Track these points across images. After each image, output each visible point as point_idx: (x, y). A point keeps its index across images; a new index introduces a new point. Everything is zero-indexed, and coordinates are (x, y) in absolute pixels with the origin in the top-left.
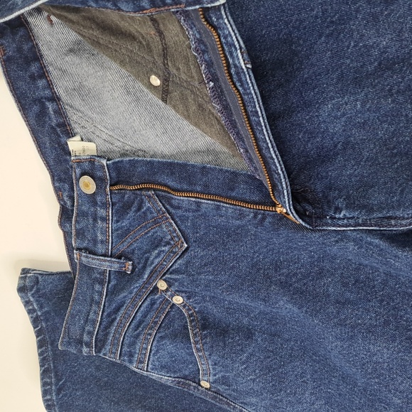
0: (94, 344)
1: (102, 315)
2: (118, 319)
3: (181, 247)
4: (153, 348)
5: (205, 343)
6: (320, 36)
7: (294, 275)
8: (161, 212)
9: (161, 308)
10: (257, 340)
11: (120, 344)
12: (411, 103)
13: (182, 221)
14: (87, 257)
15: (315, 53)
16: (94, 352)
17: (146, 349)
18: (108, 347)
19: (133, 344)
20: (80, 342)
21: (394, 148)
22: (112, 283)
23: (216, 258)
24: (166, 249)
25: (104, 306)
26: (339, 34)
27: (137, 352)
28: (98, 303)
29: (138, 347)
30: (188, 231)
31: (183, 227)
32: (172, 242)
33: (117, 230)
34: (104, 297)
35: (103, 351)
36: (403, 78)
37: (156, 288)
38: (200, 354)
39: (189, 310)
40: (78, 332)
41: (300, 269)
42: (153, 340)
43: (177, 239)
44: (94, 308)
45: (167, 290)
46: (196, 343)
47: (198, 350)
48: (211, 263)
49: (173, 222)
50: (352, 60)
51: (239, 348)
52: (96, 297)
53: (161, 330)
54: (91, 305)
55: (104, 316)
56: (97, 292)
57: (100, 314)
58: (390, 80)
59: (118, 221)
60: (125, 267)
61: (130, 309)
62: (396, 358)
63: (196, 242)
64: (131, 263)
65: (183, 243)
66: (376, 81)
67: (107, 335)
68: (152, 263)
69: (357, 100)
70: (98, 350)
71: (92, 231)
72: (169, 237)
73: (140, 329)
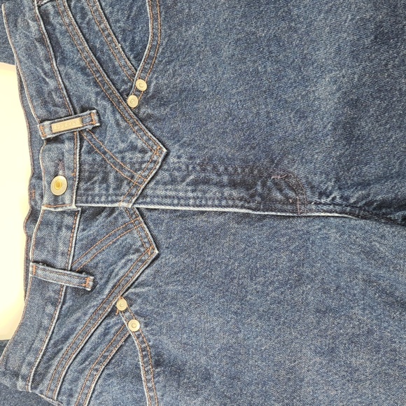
0: (31, 378)
1: (48, 343)
2: (65, 349)
3: (152, 253)
4: (98, 387)
5: (158, 382)
6: (320, 12)
7: (270, 283)
8: (134, 216)
9: (115, 340)
10: (214, 383)
11: (61, 380)
12: (405, 78)
13: (156, 225)
14: (44, 270)
15: (315, 29)
16: (29, 387)
17: (89, 387)
18: (46, 382)
19: (76, 380)
20: (16, 375)
21: (386, 123)
22: (67, 305)
23: (188, 266)
24: (135, 257)
25: (53, 332)
26: (338, 9)
27: (79, 390)
28: (47, 329)
29: (80, 384)
30: (161, 237)
31: (155, 233)
32: (142, 249)
33: (82, 240)
34: (55, 321)
35: (40, 387)
36: (398, 53)
37: (114, 309)
38: (152, 394)
39: (143, 342)
40: (18, 363)
41: (278, 276)
42: (99, 377)
43: (147, 245)
44: (40, 334)
45: (126, 310)
46: (148, 381)
47: (150, 389)
48: (182, 271)
49: (145, 226)
50: (348, 34)
51: (194, 390)
52: (46, 322)
53: (110, 366)
54: (38, 332)
55: (50, 345)
56: (48, 316)
57: (47, 341)
58: (386, 55)
59: (84, 230)
60: (85, 283)
61: (80, 337)
62: (379, 373)
63: (167, 248)
64: (92, 278)
65: (154, 249)
66: (373, 55)
67: (48, 367)
68: (117, 275)
69: (354, 73)
70: (36, 384)
71: (54, 240)
72: (140, 243)
73: (87, 363)
